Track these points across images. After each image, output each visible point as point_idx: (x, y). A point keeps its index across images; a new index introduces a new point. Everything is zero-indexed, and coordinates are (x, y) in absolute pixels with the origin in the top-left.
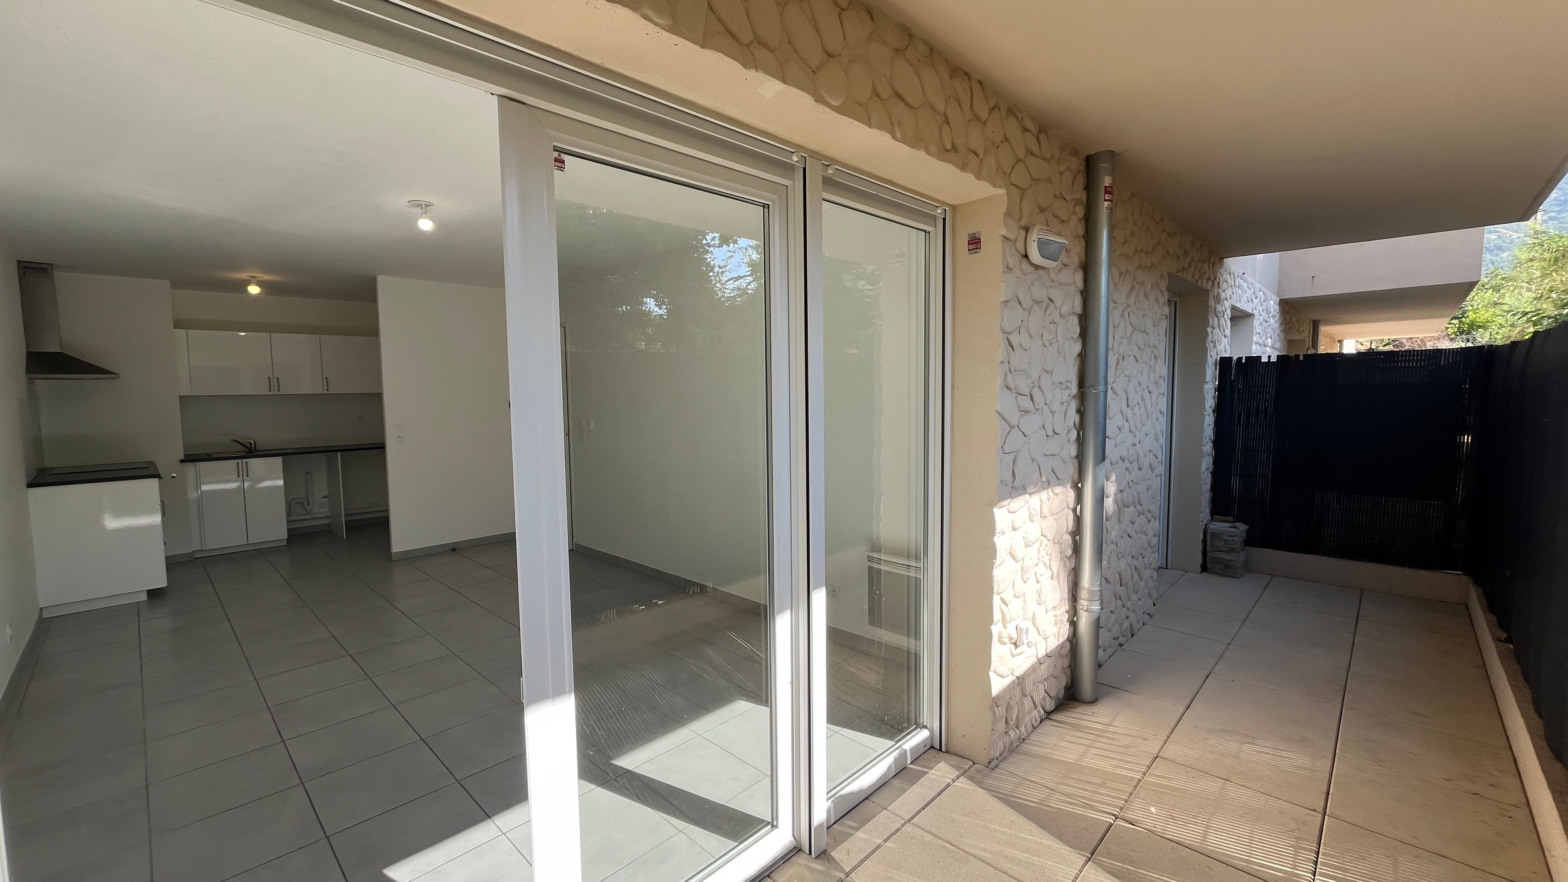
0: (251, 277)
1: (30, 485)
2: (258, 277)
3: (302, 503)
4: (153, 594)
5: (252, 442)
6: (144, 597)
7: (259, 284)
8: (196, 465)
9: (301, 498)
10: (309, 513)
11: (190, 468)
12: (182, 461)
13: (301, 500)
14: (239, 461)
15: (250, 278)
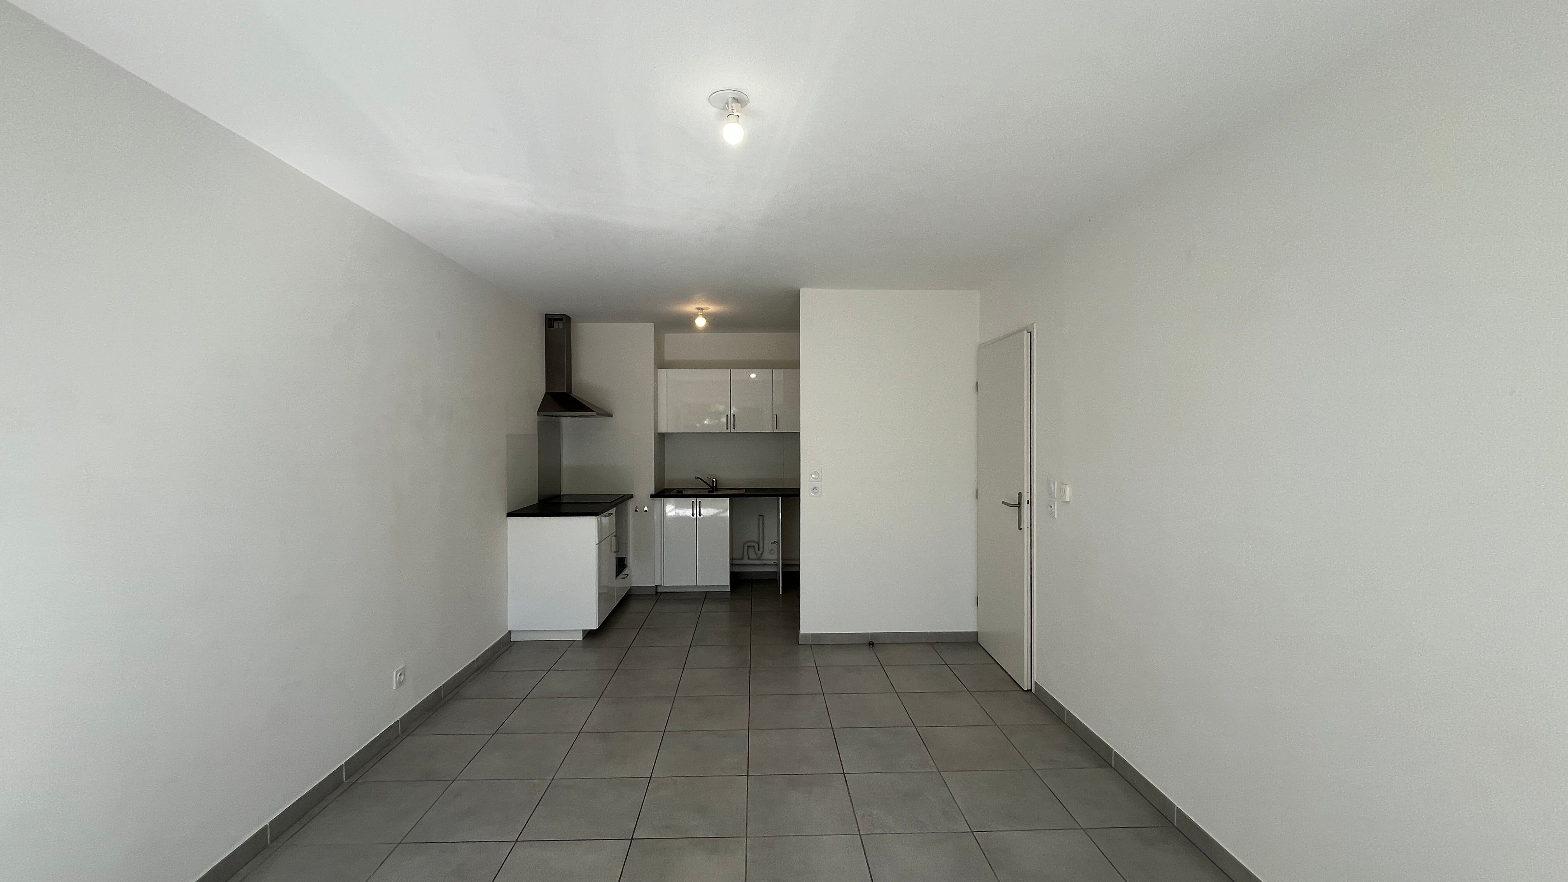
0: (699, 309)
1: (510, 515)
2: (706, 309)
3: (754, 546)
4: (589, 635)
5: (714, 480)
6: (580, 637)
7: (705, 316)
8: (661, 500)
9: (753, 542)
10: (759, 559)
11: (658, 502)
12: (652, 496)
13: (752, 544)
14: (694, 500)
15: (697, 311)
